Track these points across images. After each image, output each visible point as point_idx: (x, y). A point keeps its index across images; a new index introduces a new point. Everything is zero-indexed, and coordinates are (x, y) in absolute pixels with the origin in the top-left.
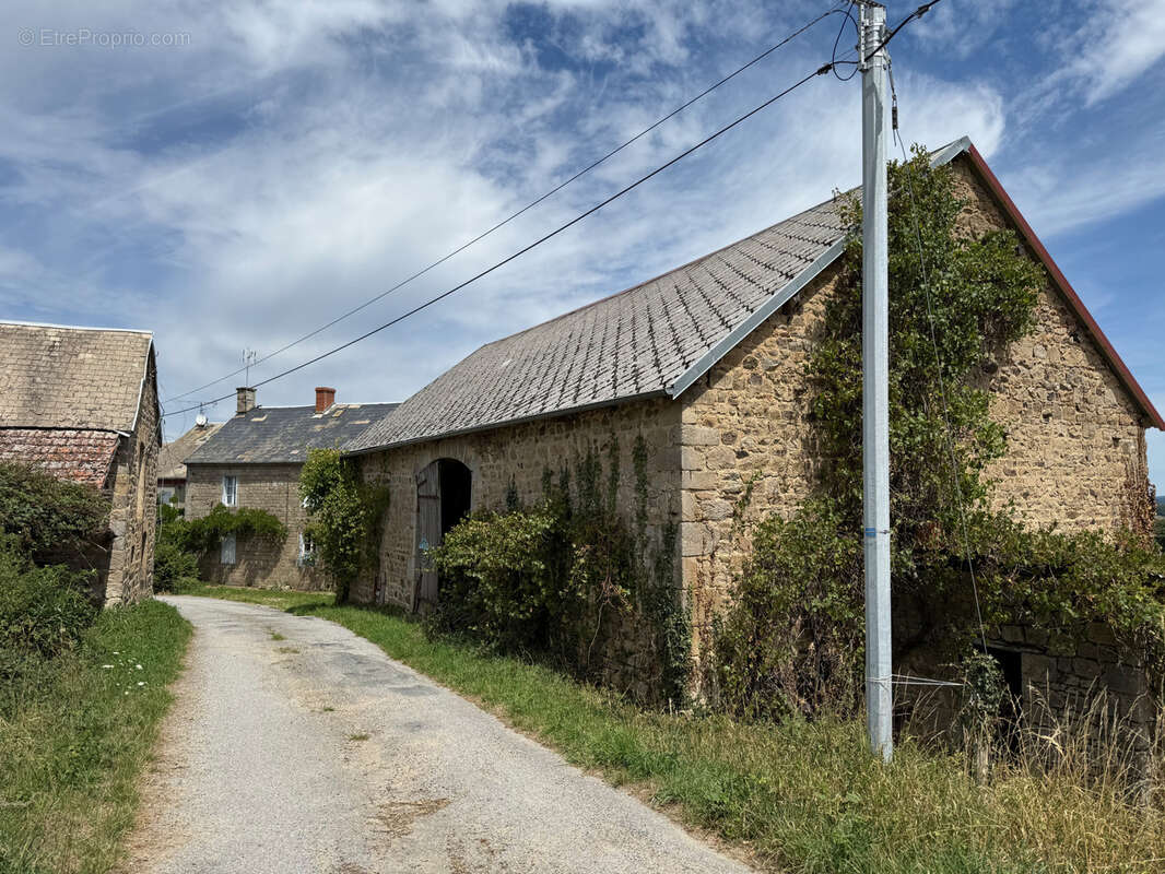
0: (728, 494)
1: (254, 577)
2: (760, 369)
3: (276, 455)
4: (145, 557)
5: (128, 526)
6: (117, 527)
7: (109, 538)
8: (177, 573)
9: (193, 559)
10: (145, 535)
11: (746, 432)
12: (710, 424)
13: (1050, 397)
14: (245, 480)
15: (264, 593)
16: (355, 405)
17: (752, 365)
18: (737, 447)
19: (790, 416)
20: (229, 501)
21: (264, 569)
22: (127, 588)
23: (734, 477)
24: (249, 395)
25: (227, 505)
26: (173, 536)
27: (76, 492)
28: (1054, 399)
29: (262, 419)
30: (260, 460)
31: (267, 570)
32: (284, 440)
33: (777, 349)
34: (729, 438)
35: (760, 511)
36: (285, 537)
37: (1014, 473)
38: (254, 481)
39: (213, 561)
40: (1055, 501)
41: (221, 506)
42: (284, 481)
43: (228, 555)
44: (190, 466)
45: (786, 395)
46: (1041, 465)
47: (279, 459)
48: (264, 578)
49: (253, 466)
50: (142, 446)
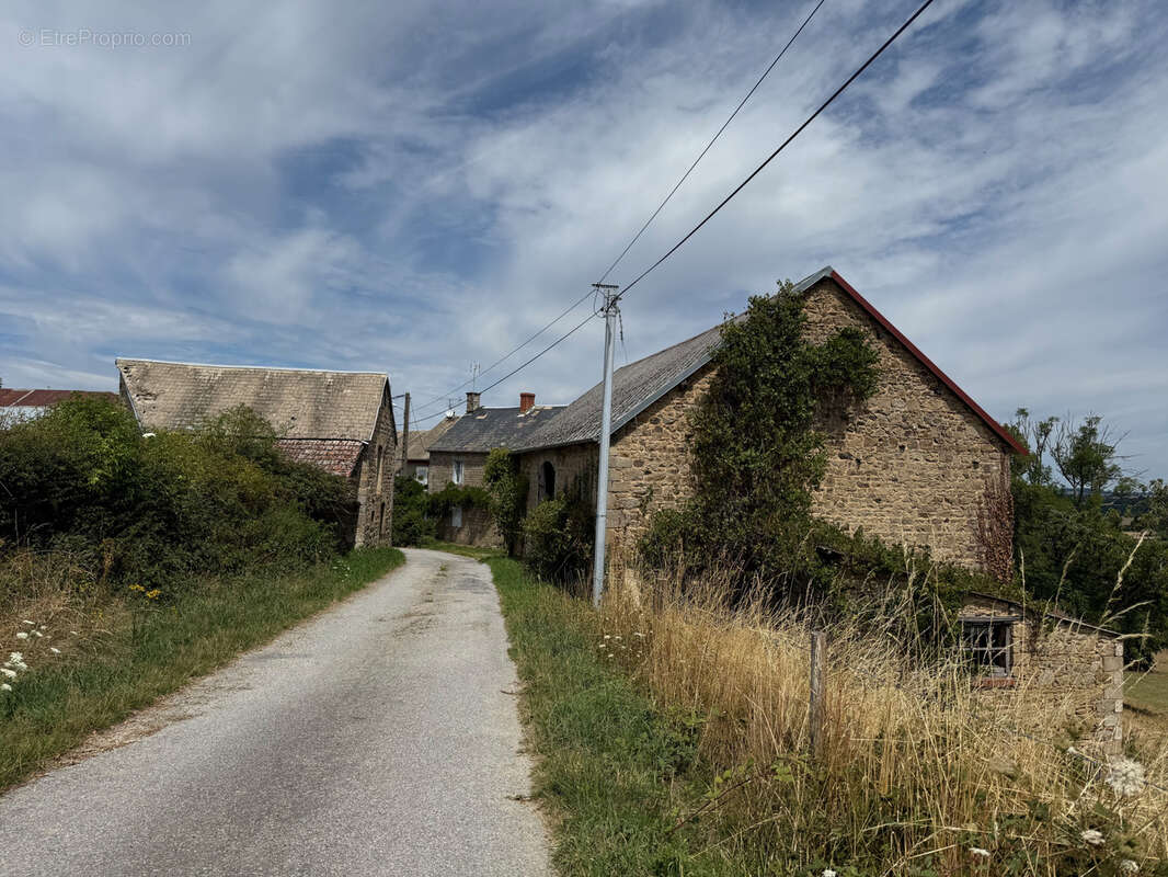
0: (637, 495)
1: (474, 537)
2: (662, 424)
4: (384, 518)
5: (369, 498)
6: (362, 500)
7: (356, 506)
8: (420, 532)
9: (433, 522)
10: (383, 505)
11: (651, 460)
12: (626, 455)
13: (907, 434)
14: (469, 464)
15: (479, 549)
16: (549, 407)
17: (656, 421)
18: (644, 468)
19: (682, 450)
20: (458, 480)
21: (480, 531)
22: (368, 537)
23: (641, 485)
24: (476, 398)
25: (456, 483)
27: (335, 480)
28: (909, 433)
29: (483, 417)
30: (478, 450)
31: (483, 532)
32: (496, 435)
33: (674, 412)
34: (639, 463)
35: (658, 504)
37: (867, 486)
38: (474, 466)
39: (447, 525)
40: (909, 505)
41: (452, 484)
43: (457, 521)
44: (431, 452)
45: (679, 438)
46: (895, 480)
48: (480, 539)
49: (474, 454)
50: (380, 448)
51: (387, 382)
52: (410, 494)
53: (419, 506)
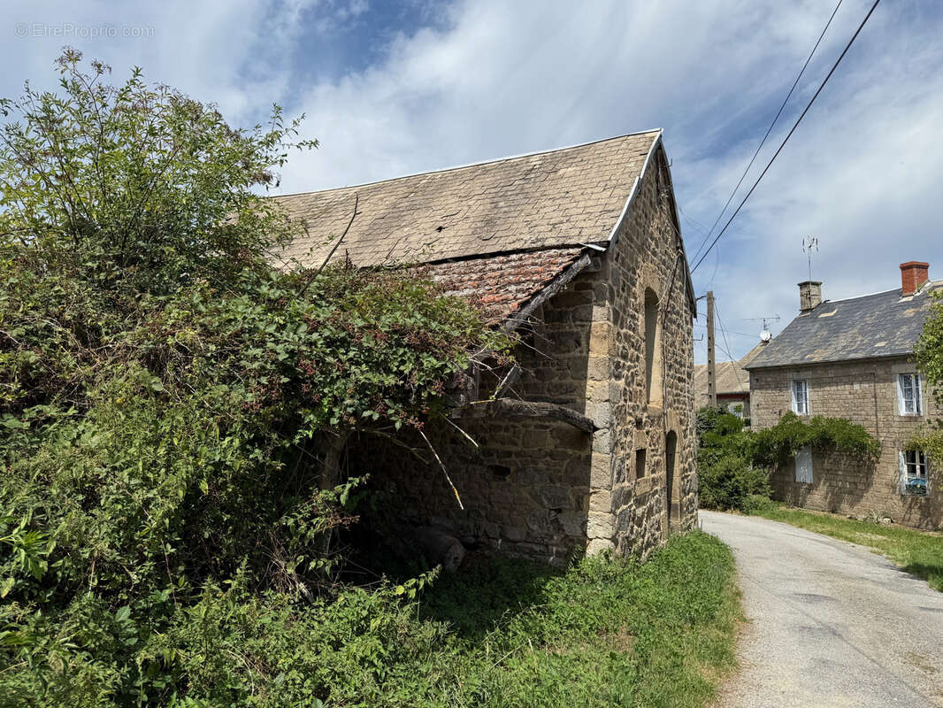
1: (840, 502)
3: (856, 351)
4: (678, 467)
5: (621, 415)
6: (597, 412)
7: (585, 432)
8: (746, 490)
9: (765, 475)
10: (671, 438)
14: (818, 383)
20: (800, 409)
21: (851, 493)
22: (626, 523)
24: (814, 290)
25: (798, 414)
26: (739, 448)
29: (832, 314)
30: (835, 358)
31: (856, 495)
32: (862, 332)
36: (877, 454)
38: (830, 384)
39: (787, 479)
41: (791, 415)
42: (868, 382)
43: (804, 473)
44: (753, 371)
47: (860, 355)
48: (852, 505)
49: (826, 365)
50: (651, 298)
51: (659, 147)
52: (724, 432)
53: (740, 450)
